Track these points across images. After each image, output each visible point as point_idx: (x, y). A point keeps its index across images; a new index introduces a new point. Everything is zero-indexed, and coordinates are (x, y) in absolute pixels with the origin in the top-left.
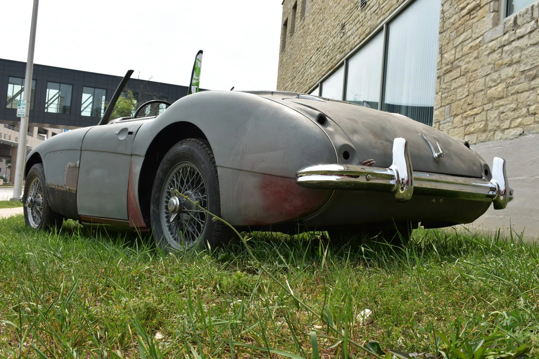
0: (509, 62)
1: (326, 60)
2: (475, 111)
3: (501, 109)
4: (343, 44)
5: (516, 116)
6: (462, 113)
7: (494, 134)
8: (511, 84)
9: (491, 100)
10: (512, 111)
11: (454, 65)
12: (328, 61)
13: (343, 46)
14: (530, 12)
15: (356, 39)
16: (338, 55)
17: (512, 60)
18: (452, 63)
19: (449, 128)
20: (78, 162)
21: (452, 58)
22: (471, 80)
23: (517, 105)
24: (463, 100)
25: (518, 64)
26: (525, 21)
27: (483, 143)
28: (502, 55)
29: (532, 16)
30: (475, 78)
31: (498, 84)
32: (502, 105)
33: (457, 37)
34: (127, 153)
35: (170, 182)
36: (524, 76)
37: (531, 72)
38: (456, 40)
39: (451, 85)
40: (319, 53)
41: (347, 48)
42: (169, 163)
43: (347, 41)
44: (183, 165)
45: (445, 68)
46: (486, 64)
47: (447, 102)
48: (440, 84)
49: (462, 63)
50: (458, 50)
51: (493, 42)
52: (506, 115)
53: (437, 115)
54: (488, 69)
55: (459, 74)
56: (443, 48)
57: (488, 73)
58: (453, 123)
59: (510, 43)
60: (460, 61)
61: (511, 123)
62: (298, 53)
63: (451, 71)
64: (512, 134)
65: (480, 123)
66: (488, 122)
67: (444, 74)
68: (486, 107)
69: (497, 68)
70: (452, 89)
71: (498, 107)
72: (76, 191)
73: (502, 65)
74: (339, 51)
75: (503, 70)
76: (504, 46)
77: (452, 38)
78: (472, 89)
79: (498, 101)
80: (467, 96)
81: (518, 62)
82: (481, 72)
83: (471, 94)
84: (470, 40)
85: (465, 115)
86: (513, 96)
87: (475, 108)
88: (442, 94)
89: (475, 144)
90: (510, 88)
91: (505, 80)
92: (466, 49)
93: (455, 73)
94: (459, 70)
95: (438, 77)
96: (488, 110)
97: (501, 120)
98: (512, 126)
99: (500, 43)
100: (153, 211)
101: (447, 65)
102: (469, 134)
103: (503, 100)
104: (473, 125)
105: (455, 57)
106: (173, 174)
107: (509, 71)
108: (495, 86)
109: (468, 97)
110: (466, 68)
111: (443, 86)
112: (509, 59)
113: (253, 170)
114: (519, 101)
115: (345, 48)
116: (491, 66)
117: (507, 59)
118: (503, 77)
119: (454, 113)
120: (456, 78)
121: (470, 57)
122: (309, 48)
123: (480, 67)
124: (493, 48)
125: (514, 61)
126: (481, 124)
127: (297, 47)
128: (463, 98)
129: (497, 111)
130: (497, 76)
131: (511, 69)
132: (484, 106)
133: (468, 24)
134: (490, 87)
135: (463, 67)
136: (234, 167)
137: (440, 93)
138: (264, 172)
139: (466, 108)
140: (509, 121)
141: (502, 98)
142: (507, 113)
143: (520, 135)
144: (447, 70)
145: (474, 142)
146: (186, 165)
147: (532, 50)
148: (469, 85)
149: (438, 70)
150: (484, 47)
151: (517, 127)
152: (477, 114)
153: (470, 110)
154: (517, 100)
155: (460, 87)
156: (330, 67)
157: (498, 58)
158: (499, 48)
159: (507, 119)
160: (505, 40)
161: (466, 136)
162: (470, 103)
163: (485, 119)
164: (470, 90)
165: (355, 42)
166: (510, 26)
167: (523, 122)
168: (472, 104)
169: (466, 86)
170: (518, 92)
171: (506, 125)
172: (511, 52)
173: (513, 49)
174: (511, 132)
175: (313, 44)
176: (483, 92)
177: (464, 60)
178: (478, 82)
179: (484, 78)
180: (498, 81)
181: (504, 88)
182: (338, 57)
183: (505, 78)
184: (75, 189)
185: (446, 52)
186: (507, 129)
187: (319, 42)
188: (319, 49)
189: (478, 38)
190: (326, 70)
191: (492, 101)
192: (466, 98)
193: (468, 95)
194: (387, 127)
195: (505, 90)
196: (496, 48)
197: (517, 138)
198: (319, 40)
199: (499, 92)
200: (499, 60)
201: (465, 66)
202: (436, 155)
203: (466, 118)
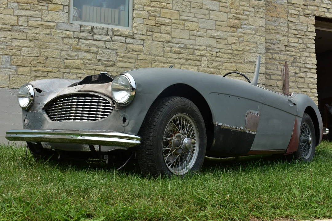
0: (87, 51)
2: (49, 69)
6: (31, 67)
8: (89, 63)
11: (15, 28)
14: (106, 30)
17: (90, 50)
18: (13, 26)
19: (11, 73)
21: (13, 22)
22: (41, 47)
24: (32, 58)
26: (101, 33)
28: (78, 43)
29: (107, 33)
30: (47, 48)
31: (75, 59)
32: (80, 73)
33: (20, 9)
36: (101, 62)
37: (107, 62)
38: (18, 11)
39: (11, 42)
46: (61, 43)
47: (7, 53)
49: (27, 31)
50: (21, 19)
51: (69, 32)
54: (65, 47)
55: (25, 38)
57: (64, 49)
58: (16, 71)
59: (87, 39)
60: (24, 28)
63: (10, 31)
68: (63, 70)
69: (74, 49)
70: (14, 45)
71: (76, 73)
73: (80, 49)
75: (80, 53)
76: (81, 39)
78: (44, 54)
79: (75, 70)
81: (95, 53)
82: (55, 46)
83: (43, 56)
84: (40, 19)
85: (34, 69)
86: (91, 71)
87: (48, 67)
90: (87, 65)
91: (81, 59)
92: (33, 23)
93: (18, 35)
94: (24, 34)
96: (65, 72)
99: (77, 35)
101: (4, 24)
103: (81, 70)
104: (47, 78)
105: (18, 23)
107: (88, 56)
108: (71, 59)
109: (39, 58)
112: (87, 48)
116: (67, 46)
117: (84, 47)
119: (18, 64)
120: (20, 39)
121: (40, 31)
123: (53, 42)
124: (69, 36)
125: (91, 52)
129: (75, 76)
130: (74, 54)
132: (60, 69)
133: (37, 7)
134: (66, 59)
135: (30, 35)
139: (36, 65)
141: (80, 69)
144: (5, 28)
147: (108, 51)
148: (40, 50)
150: (58, 31)
152: (51, 72)
153: (42, 67)
155: (25, 47)
158: (76, 38)
160: (83, 36)
163: (61, 77)
164: (41, 53)
166: (88, 30)
168: (43, 63)
169: (36, 49)
170: (95, 70)
172: (88, 45)
173: (90, 44)
176: (58, 60)
177: (31, 30)
179: (59, 51)
180: (76, 58)
189: (50, 22)
191: (68, 68)
192: (36, 57)
193: (38, 56)
195: (83, 65)
196: (73, 37)
199: (78, 65)
200: (76, 45)
201: (35, 35)
203: (36, 71)
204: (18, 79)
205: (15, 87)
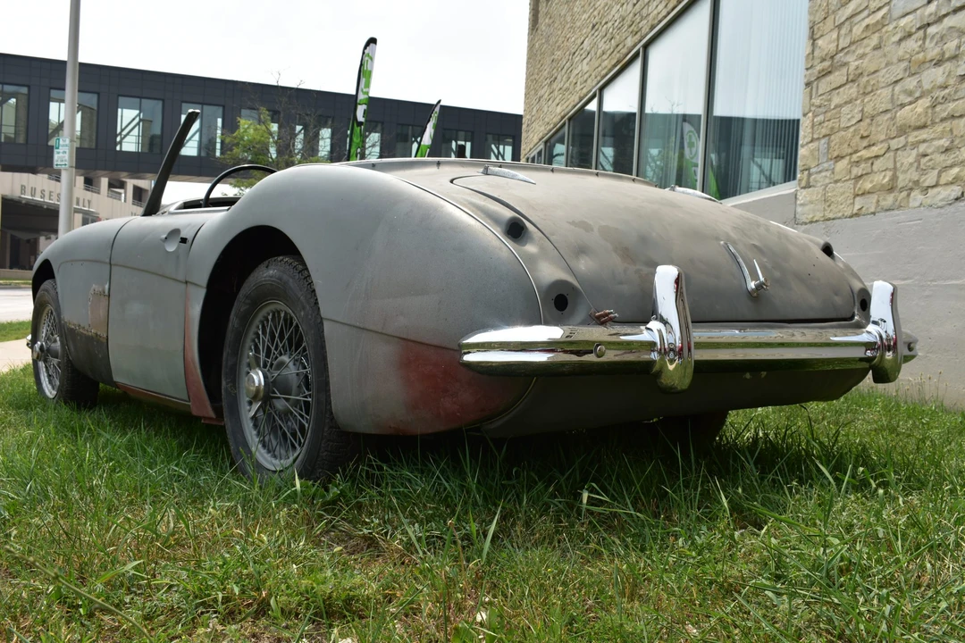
0: (938, 58)
1: (608, 47)
2: (875, 150)
3: (922, 148)
4: (638, 18)
5: (949, 163)
6: (851, 154)
7: (909, 195)
8: (940, 100)
9: (903, 130)
10: (942, 152)
11: (835, 61)
12: (612, 50)
13: (638, 21)
15: (660, 7)
16: (629, 39)
17: (943, 54)
18: (832, 57)
19: (827, 181)
20: (107, 287)
21: (832, 47)
22: (866, 92)
23: (952, 142)
24: (852, 130)
25: (954, 61)
27: (888, 213)
28: (924, 43)
30: (875, 88)
31: (917, 99)
32: (924, 141)
33: (842, 6)
34: (179, 279)
35: (254, 336)
38: (840, 12)
39: (830, 100)
40: (596, 34)
41: (645, 26)
42: (248, 301)
43: (644, 12)
44: (272, 307)
45: (819, 67)
46: (895, 60)
47: (824, 131)
48: (811, 98)
49: (850, 58)
50: (843, 31)
51: (907, 17)
52: (931, 160)
53: (804, 156)
54: (898, 70)
55: (845, 78)
56: (816, 28)
57: (899, 77)
58: (833, 173)
59: (940, 19)
60: (846, 54)
61: (939, 176)
62: (560, 32)
63: (830, 72)
64: (941, 197)
65: (883, 173)
66: (898, 174)
67: (818, 78)
68: (894, 144)
69: (915, 67)
70: (832, 107)
71: (915, 145)
72: (107, 340)
73: (924, 62)
74: (631, 29)
75: (926, 73)
76: (929, 25)
77: (833, 8)
78: (868, 109)
79: (916, 133)
80: (859, 121)
81: (955, 57)
82: (885, 76)
83: (867, 117)
84: (866, 13)
85: (855, 157)
86: (944, 125)
87: (873, 145)
88: (815, 116)
89: (874, 213)
90: (938, 109)
91: (930, 92)
92: (858, 30)
93: (838, 77)
94: (844, 70)
95: (808, 84)
96: (897, 149)
97: (922, 169)
98: (943, 181)
99: (921, 19)
100: (226, 390)
101: (823, 60)
102: (863, 194)
103: (926, 130)
104: (871, 177)
105: (838, 46)
106: (257, 322)
107: (936, 75)
108: (910, 103)
109: (861, 123)
110: (857, 68)
111: (817, 101)
112: (937, 50)
113: (384, 332)
114: (955, 133)
115: (640, 25)
116: (904, 64)
117: (933, 52)
118: (927, 86)
119: (835, 154)
120: (840, 87)
121: (865, 47)
122: (578, 24)
123: (883, 65)
124: (907, 30)
125: (947, 56)
126: (885, 176)
127: (558, 22)
128: (852, 125)
129: (914, 152)
130: (915, 83)
131: (940, 70)
132: (890, 141)
134: (902, 106)
135: (853, 65)
136: (353, 323)
137: (810, 114)
138: (404, 337)
139: (857, 146)
140: (936, 172)
141: (924, 126)
142: (933, 157)
143: (957, 199)
144: (823, 70)
145: (872, 210)
146: (278, 307)
148: (863, 101)
149: (807, 69)
150: (891, 27)
151: (952, 183)
152: (877, 157)
153: (865, 148)
154: (951, 130)
155: (846, 103)
156: (615, 61)
157: (917, 49)
158: (919, 29)
159: (933, 169)
160: (931, 15)
161: (857, 199)
162: (865, 134)
163: (891, 166)
164: (865, 110)
165: (659, 13)
167: (962, 174)
168: (867, 136)
169: (859, 102)
170: (953, 116)
171: (930, 179)
172: (942, 38)
173: (944, 32)
174: (939, 193)
175: (585, 16)
176: (889, 115)
177: (854, 51)
178: (879, 96)
179: (891, 88)
180: (917, 95)
181: (928, 107)
182: (629, 42)
183: (930, 88)
184: (105, 336)
185: (822, 36)
186: (933, 187)
187: (596, 13)
188: (596, 27)
189: (879, 9)
190: (609, 67)
191: (905, 133)
192: (857, 125)
193: (861, 120)
194: (654, 234)
195: (930, 111)
196: (914, 30)
197: (950, 204)
198: (595, 9)
199: (919, 115)
200: (918, 53)
201: (856, 63)
202: (752, 285)
203: (857, 163)
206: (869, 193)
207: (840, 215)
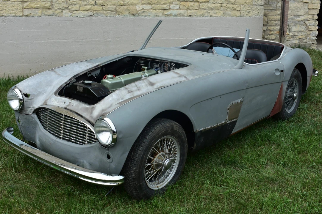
5: (84, 4)
7: (62, 12)
20: (242, 98)
27: (50, 17)
34: (280, 82)
52: (74, 2)
61: (80, 7)
65: (45, 2)
72: (238, 118)
89: (40, 16)
97: (69, 4)
98: (82, 9)
102: (30, 8)
126: (45, 4)
140: (77, 6)
143: (91, 16)
145: (40, 15)
151: (87, 10)
161: (24, 10)
167: (92, 8)
171: (75, 8)
174: (81, 13)
186: (77, 10)
197: (87, 17)
204: (5, 6)
205: (3, 14)
206: (34, 8)
207: (13, 15)
